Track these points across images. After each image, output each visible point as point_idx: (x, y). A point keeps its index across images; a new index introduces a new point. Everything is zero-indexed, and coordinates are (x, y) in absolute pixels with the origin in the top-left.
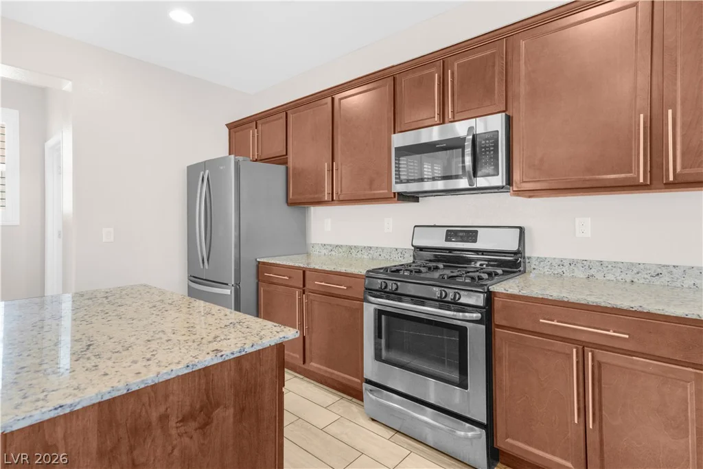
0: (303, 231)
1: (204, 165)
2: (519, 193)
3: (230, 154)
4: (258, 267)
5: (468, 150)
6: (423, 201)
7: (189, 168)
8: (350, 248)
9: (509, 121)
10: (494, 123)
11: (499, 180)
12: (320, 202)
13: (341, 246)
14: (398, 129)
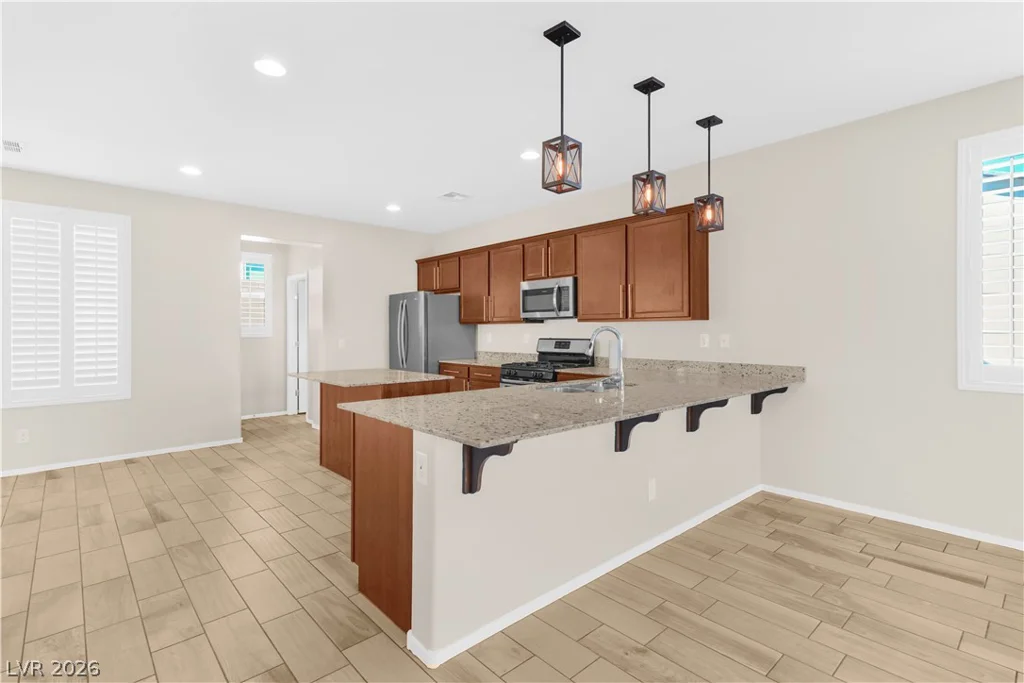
0: (473, 341)
1: (404, 296)
2: (579, 320)
3: (419, 290)
4: (440, 367)
5: (555, 294)
6: (547, 322)
7: (391, 297)
8: (503, 354)
9: (576, 281)
10: (568, 282)
11: (570, 313)
12: (482, 322)
13: (497, 353)
14: (529, 275)
